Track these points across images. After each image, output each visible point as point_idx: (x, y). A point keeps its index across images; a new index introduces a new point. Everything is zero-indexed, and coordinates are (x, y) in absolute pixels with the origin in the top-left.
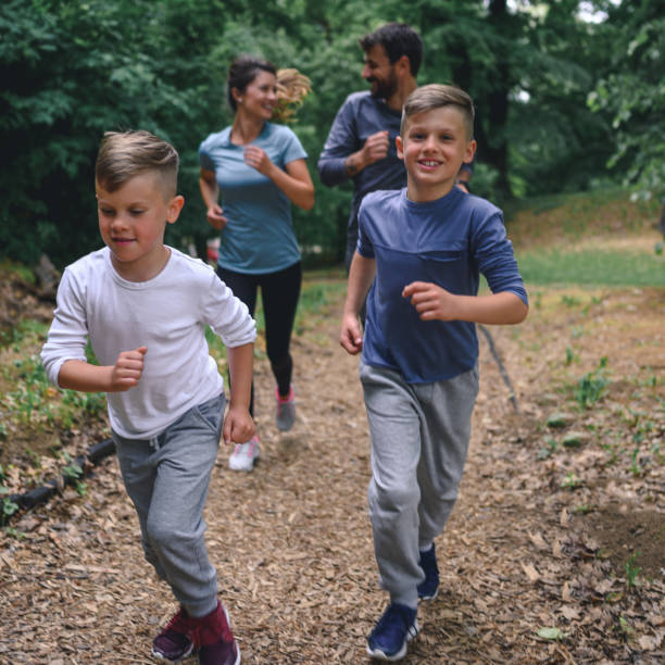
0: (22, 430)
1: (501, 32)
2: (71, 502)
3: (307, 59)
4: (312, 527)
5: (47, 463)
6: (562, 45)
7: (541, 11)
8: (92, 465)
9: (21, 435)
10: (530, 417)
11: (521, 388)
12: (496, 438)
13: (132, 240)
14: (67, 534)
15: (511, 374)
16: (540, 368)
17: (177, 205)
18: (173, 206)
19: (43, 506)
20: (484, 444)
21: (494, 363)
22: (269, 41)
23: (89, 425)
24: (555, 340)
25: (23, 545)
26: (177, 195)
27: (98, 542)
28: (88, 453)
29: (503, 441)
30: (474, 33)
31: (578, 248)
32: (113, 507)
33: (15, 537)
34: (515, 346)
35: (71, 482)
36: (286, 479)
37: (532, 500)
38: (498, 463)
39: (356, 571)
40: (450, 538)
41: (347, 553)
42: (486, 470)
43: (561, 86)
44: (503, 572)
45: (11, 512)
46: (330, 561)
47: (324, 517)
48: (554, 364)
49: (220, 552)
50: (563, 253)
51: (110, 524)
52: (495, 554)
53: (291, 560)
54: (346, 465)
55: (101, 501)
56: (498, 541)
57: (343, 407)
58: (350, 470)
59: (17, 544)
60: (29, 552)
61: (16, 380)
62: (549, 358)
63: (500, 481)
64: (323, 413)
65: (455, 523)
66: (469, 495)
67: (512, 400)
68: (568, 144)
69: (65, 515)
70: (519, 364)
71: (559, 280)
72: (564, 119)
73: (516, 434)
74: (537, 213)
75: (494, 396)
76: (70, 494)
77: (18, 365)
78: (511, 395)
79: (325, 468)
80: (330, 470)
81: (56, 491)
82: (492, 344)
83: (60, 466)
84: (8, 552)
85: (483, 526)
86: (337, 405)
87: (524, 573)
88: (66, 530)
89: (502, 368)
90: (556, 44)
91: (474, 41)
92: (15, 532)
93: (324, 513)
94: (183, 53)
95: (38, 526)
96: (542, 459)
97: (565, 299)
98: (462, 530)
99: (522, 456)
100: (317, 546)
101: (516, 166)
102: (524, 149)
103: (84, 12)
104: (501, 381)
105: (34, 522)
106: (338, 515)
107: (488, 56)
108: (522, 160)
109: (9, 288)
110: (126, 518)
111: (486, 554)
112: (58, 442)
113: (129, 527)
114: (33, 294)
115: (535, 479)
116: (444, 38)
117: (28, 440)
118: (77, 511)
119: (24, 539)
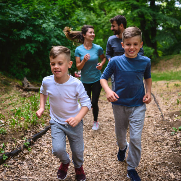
0: (12, 131)
1: (154, 10)
2: (26, 154)
3: (100, 20)
4: (101, 160)
5: (19, 141)
6: (171, 13)
7: (165, 4)
8: (33, 141)
9: (11, 133)
10: (168, 121)
11: (164, 112)
12: (158, 128)
13: (60, 71)
14: (23, 165)
15: (161, 107)
16: (169, 105)
17: (71, 63)
18: (70, 64)
19: (16, 156)
20: (154, 130)
21: (155, 104)
22: (89, 16)
23: (33, 128)
24: (173, 97)
25: (8, 170)
26: (71, 61)
27: (33, 167)
28: (32, 138)
29: (160, 129)
30: (146, 11)
31: (178, 70)
32: (39, 155)
33: (6, 167)
34: (162, 99)
35: (26, 147)
36: (93, 144)
37: (171, 149)
38: (159, 136)
39: (115, 176)
40: (145, 163)
41: (112, 169)
42: (155, 139)
43: (171, 25)
44: (163, 176)
45: (5, 159)
46: (106, 173)
47: (105, 157)
48: (174, 104)
49: (71, 170)
50: (174, 71)
51: (37, 161)
52: (160, 169)
53: (94, 173)
54: (112, 139)
55: (35, 153)
56: (160, 164)
57: (111, 120)
58: (113, 140)
59: (7, 169)
60: (10, 172)
61: (11, 115)
62: (172, 102)
63: (160, 143)
64: (105, 122)
65: (146, 158)
66: (150, 148)
67: (162, 116)
68: (174, 41)
69: (23, 159)
70: (163, 104)
71: (173, 79)
72: (172, 34)
73: (164, 127)
74: (166, 61)
75: (157, 115)
76: (26, 151)
77: (12, 111)
78: (161, 114)
79: (105, 140)
80: (107, 140)
81: (21, 151)
82: (155, 99)
83: (23, 142)
84: (3, 172)
85: (155, 159)
86: (109, 119)
87: (170, 176)
88: (23, 164)
89: (158, 106)
90: (169, 13)
91: (146, 13)
92: (6, 165)
93: (105, 155)
94: (64, 19)
95: (14, 163)
96: (173, 135)
97: (175, 85)
98: (149, 160)
99: (166, 134)
100: (102, 167)
101: (159, 48)
102: (161, 43)
103: (36, 8)
104: (158, 110)
105: (13, 161)
106: (109, 156)
107: (150, 17)
108: (161, 46)
109: (15, 87)
110: (43, 159)
111: (157, 169)
112: (23, 134)
113: (43, 162)
114: (22, 89)
115: (171, 142)
116: (138, 13)
117: (13, 134)
118: (27, 157)
119: (9, 167)
